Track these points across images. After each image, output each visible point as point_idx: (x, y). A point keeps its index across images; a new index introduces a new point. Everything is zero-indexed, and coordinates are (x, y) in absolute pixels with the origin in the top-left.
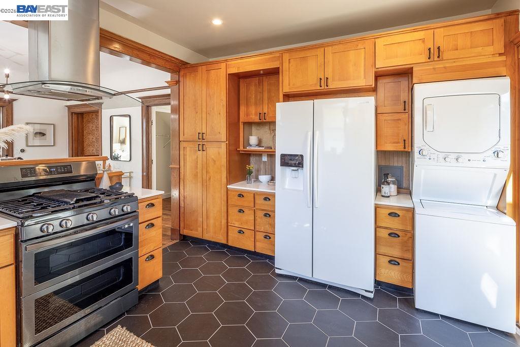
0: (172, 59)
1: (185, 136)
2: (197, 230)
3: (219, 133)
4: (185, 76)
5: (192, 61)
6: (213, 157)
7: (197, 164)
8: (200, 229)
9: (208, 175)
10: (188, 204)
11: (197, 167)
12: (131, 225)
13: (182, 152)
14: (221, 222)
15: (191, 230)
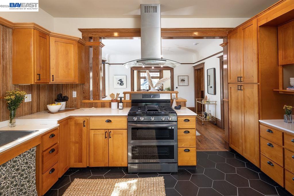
0: (220, 29)
1: (231, 79)
2: (239, 148)
3: (252, 76)
4: (230, 38)
5: (234, 26)
6: (248, 95)
7: (238, 100)
8: (240, 148)
9: (245, 109)
10: (233, 128)
11: (238, 102)
12: (173, 128)
13: (229, 91)
14: (255, 149)
15: (236, 147)
